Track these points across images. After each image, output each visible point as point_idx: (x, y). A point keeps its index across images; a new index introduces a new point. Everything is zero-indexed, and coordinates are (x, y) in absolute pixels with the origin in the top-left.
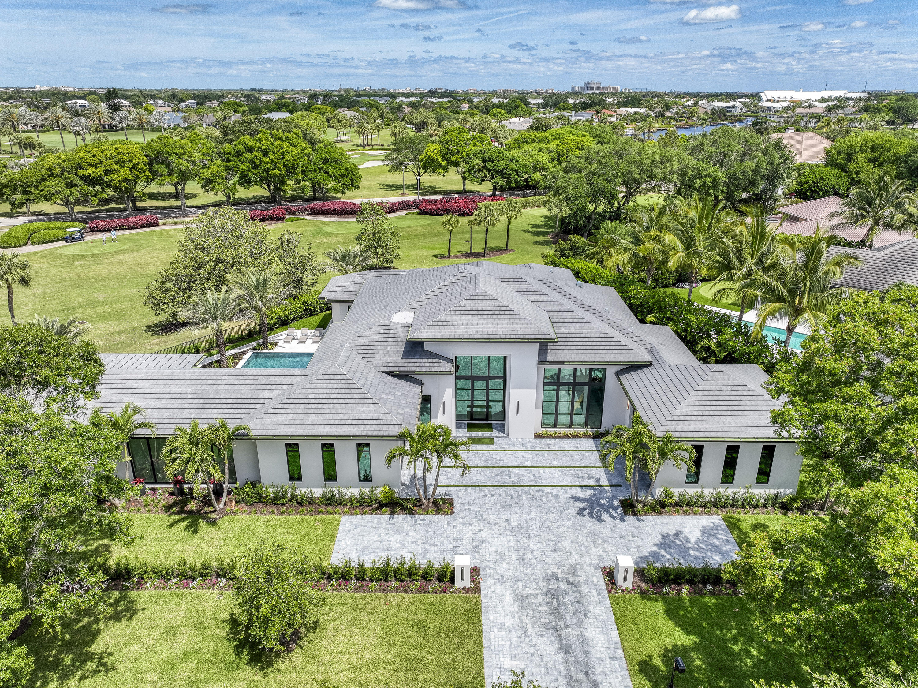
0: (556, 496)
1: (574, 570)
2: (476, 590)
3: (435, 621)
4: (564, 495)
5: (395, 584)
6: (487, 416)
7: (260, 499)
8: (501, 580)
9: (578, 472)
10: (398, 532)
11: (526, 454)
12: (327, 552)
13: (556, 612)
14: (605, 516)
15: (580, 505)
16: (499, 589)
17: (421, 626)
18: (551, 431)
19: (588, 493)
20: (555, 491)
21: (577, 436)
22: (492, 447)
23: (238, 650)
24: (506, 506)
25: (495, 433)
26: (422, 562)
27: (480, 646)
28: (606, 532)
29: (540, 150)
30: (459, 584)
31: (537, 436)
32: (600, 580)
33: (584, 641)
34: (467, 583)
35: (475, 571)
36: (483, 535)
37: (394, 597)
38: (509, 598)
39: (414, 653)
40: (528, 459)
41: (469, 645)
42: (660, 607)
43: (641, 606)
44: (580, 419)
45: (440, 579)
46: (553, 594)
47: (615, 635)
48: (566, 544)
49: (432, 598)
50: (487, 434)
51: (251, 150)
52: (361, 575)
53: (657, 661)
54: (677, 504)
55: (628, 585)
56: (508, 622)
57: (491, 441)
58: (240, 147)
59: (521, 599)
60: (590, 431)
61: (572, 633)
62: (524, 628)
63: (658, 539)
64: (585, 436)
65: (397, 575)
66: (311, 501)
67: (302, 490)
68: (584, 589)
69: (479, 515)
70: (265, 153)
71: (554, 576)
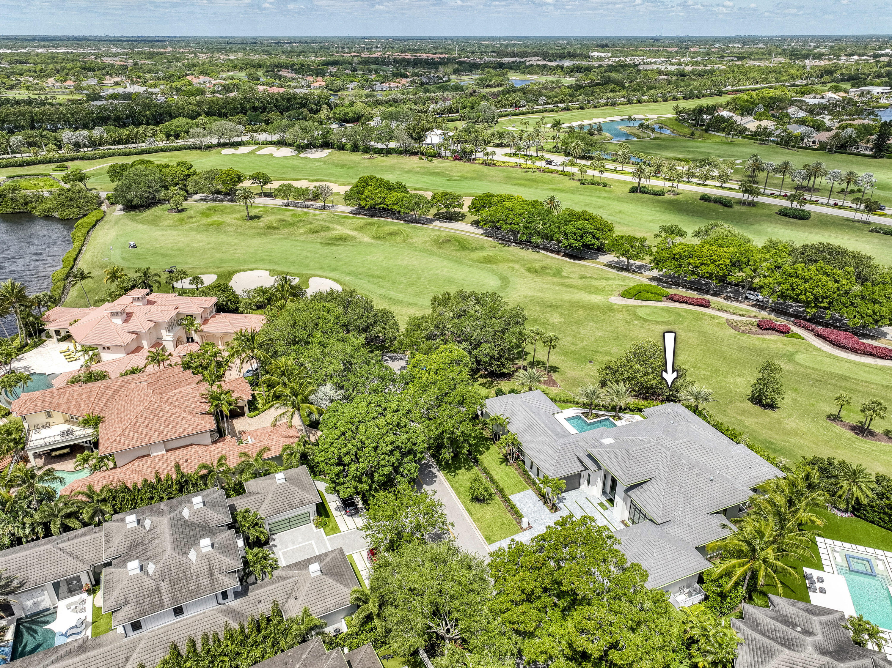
12: (512, 493)
31: (623, 521)
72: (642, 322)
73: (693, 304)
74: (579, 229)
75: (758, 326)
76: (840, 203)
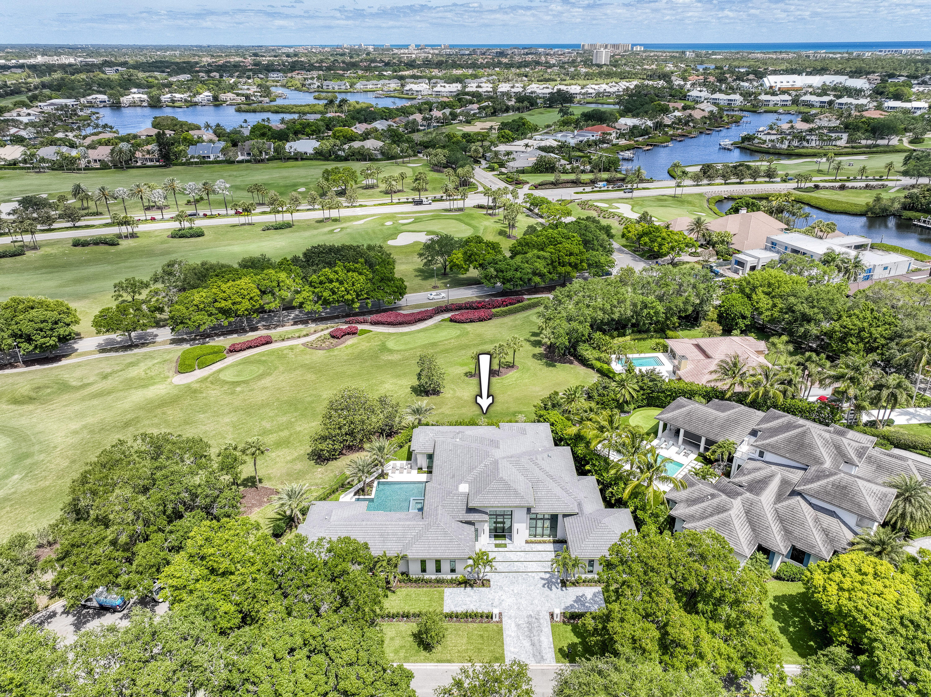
0: (534, 577)
1: (538, 613)
2: (501, 622)
3: (486, 635)
4: (537, 576)
5: (470, 620)
6: (503, 529)
7: (410, 580)
8: (510, 618)
9: (544, 564)
10: (469, 596)
11: (522, 553)
12: (442, 605)
13: (530, 631)
14: (553, 587)
15: (544, 582)
16: (509, 621)
17: (482, 636)
18: (533, 539)
19: (548, 576)
20: (533, 574)
21: (544, 542)
22: (506, 549)
23: (419, 645)
24: (512, 583)
25: (507, 541)
26: (480, 611)
27: (503, 643)
28: (553, 596)
29: (539, 257)
30: (494, 619)
31: (527, 542)
32: (548, 617)
33: (540, 641)
34: (497, 619)
35: (500, 614)
36: (503, 597)
37: (471, 625)
38: (513, 625)
39: (480, 646)
40: (521, 556)
41: (499, 643)
42: (570, 627)
43: (563, 627)
44: (547, 532)
45: (487, 617)
46: (529, 623)
47: (551, 639)
48: (536, 601)
49: (485, 625)
50: (503, 542)
51: (331, 281)
52: (457, 617)
53: (565, 648)
54: (584, 582)
55: (558, 619)
56: (513, 634)
57: (505, 546)
58: (322, 278)
59: (518, 625)
60: (551, 539)
61: (536, 638)
62: (518, 637)
63: (574, 598)
64: (549, 542)
65: (471, 616)
66: (430, 581)
67: (427, 577)
68: (542, 621)
69: (501, 588)
70: (341, 283)
71: (531, 616)
72: (243, 385)
73: (257, 346)
74: (42, 322)
75: (333, 337)
76: (209, 213)
